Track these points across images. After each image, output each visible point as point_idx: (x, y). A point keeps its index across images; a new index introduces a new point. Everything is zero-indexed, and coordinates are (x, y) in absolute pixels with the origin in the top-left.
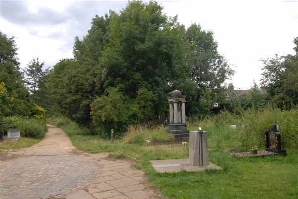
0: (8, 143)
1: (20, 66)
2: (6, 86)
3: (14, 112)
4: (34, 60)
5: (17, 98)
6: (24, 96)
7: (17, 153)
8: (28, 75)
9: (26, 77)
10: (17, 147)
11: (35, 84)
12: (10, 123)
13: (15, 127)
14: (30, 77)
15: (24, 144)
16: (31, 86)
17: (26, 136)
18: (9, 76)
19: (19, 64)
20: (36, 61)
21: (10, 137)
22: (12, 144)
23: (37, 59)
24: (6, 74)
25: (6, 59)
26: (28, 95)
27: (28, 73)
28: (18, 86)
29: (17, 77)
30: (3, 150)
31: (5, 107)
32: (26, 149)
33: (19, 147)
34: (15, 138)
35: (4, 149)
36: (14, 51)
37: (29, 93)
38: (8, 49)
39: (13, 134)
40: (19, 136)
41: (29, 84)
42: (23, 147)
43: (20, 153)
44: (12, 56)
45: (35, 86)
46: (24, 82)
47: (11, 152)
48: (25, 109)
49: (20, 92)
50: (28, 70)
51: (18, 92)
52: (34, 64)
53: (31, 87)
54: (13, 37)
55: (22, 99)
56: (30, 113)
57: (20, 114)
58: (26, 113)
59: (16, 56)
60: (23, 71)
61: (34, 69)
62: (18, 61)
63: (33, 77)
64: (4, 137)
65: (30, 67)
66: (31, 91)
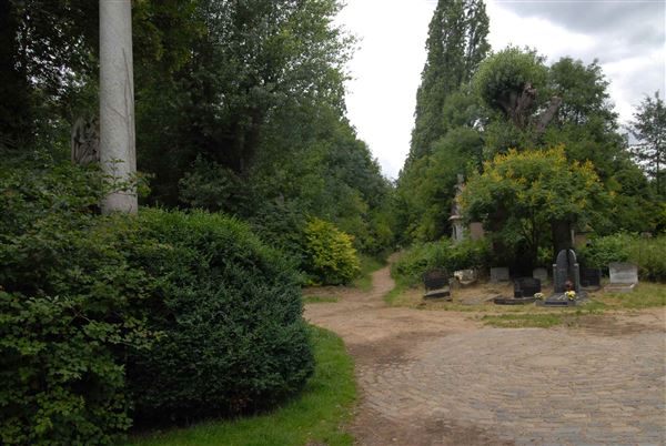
0: (613, 296)
1: (619, 121)
2: (595, 169)
3: (618, 225)
4: (649, 100)
5: (620, 193)
6: (634, 186)
7: (636, 320)
8: (639, 137)
9: (633, 144)
10: (635, 305)
11: (658, 154)
12: (612, 249)
13: (624, 259)
14: (643, 141)
15: (650, 298)
16: (648, 161)
17: (652, 279)
18: (596, 146)
19: (615, 115)
20: (655, 101)
21: (616, 281)
22: (621, 298)
23: (657, 95)
24: (592, 143)
25: (586, 112)
26: (643, 183)
27: (638, 132)
28: (618, 167)
29: (615, 145)
30: (604, 311)
31: (598, 214)
32: (656, 310)
33: (639, 306)
34: (626, 285)
35: (607, 307)
36: (600, 90)
37: (645, 179)
38: (588, 90)
39: (622, 274)
40: (636, 279)
41: (643, 157)
42: (649, 305)
43: (644, 319)
44: (599, 101)
45: (658, 161)
46: (632, 154)
47: (623, 317)
48: (642, 218)
49: (624, 178)
50: (637, 126)
51: (621, 180)
52: (649, 110)
53: (650, 165)
54: (596, 61)
55: (631, 195)
56: (654, 225)
57: (631, 228)
58: (643, 227)
59: (605, 100)
60: (625, 131)
61: (652, 120)
62: (612, 111)
63: (650, 140)
64: (602, 281)
65: (641, 117)
66: (651, 173)
